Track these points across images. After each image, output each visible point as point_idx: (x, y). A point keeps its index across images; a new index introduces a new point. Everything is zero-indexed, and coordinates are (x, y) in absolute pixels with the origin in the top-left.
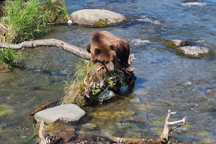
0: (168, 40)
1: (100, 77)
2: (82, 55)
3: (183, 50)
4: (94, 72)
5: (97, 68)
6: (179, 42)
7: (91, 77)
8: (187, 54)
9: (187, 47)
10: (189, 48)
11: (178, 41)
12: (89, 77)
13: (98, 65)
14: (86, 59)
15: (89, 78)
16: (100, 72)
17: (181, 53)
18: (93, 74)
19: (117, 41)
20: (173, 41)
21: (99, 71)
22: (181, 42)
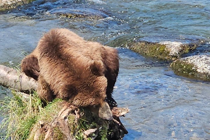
0: (149, 43)
1: (68, 131)
2: (13, 83)
3: (192, 65)
4: (56, 121)
5: (60, 113)
6: (176, 46)
7: (48, 133)
8: (204, 73)
9: (201, 57)
10: (206, 59)
11: (174, 43)
12: (44, 131)
13: (61, 104)
14: (22, 91)
15: (45, 135)
16: (67, 120)
17: (189, 71)
18: (53, 125)
19: (94, 49)
20: (161, 43)
21: (65, 118)
22: (181, 46)
